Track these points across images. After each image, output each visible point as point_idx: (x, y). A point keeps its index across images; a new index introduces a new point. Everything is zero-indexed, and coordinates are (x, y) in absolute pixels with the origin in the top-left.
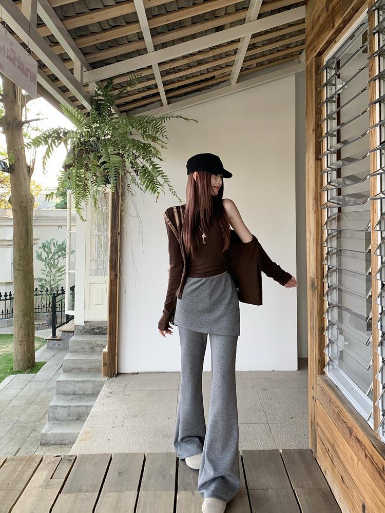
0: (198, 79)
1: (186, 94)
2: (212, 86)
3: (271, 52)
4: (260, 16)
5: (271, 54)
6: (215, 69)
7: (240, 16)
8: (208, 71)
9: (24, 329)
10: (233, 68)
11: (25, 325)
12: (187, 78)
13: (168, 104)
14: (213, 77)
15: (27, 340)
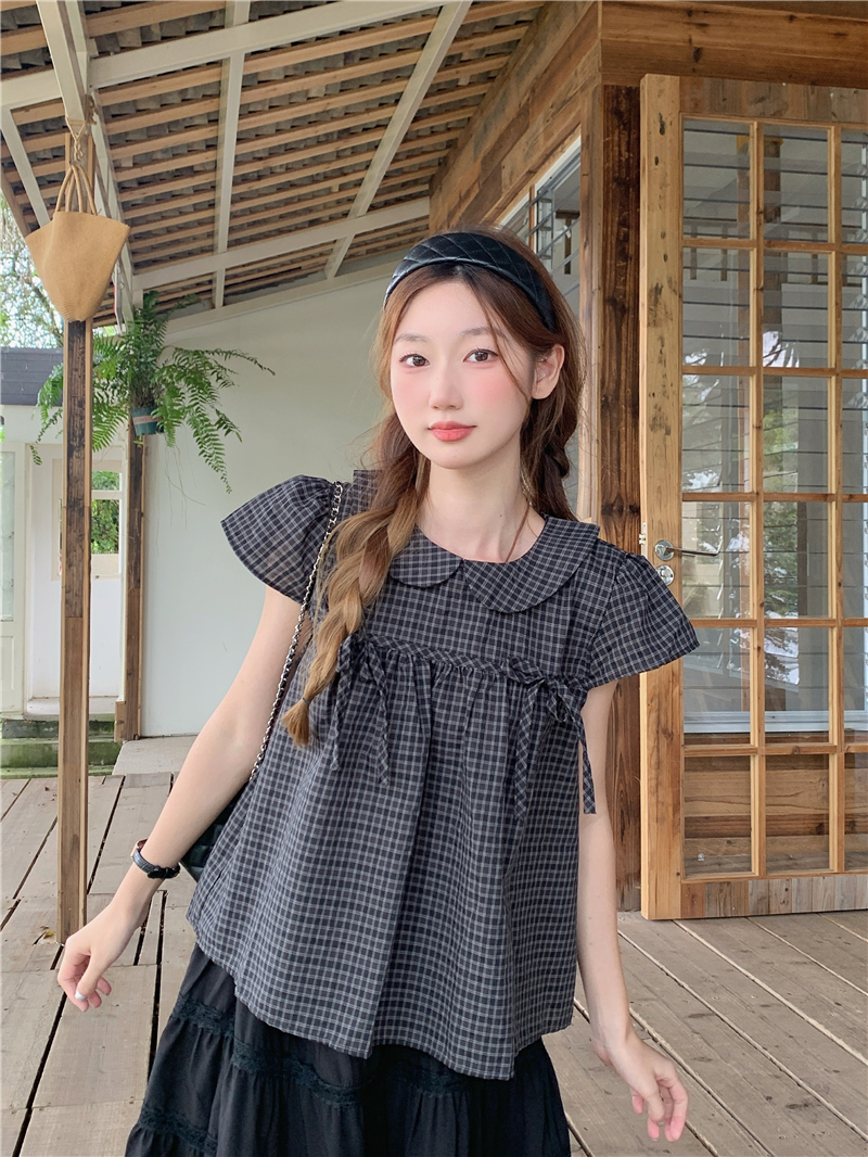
0: (275, 271)
1: (253, 290)
2: (296, 278)
3: (388, 237)
4: (372, 208)
5: (388, 239)
6: (303, 259)
7: (344, 208)
8: (292, 262)
10: (330, 257)
12: (260, 270)
13: (224, 304)
14: (300, 268)
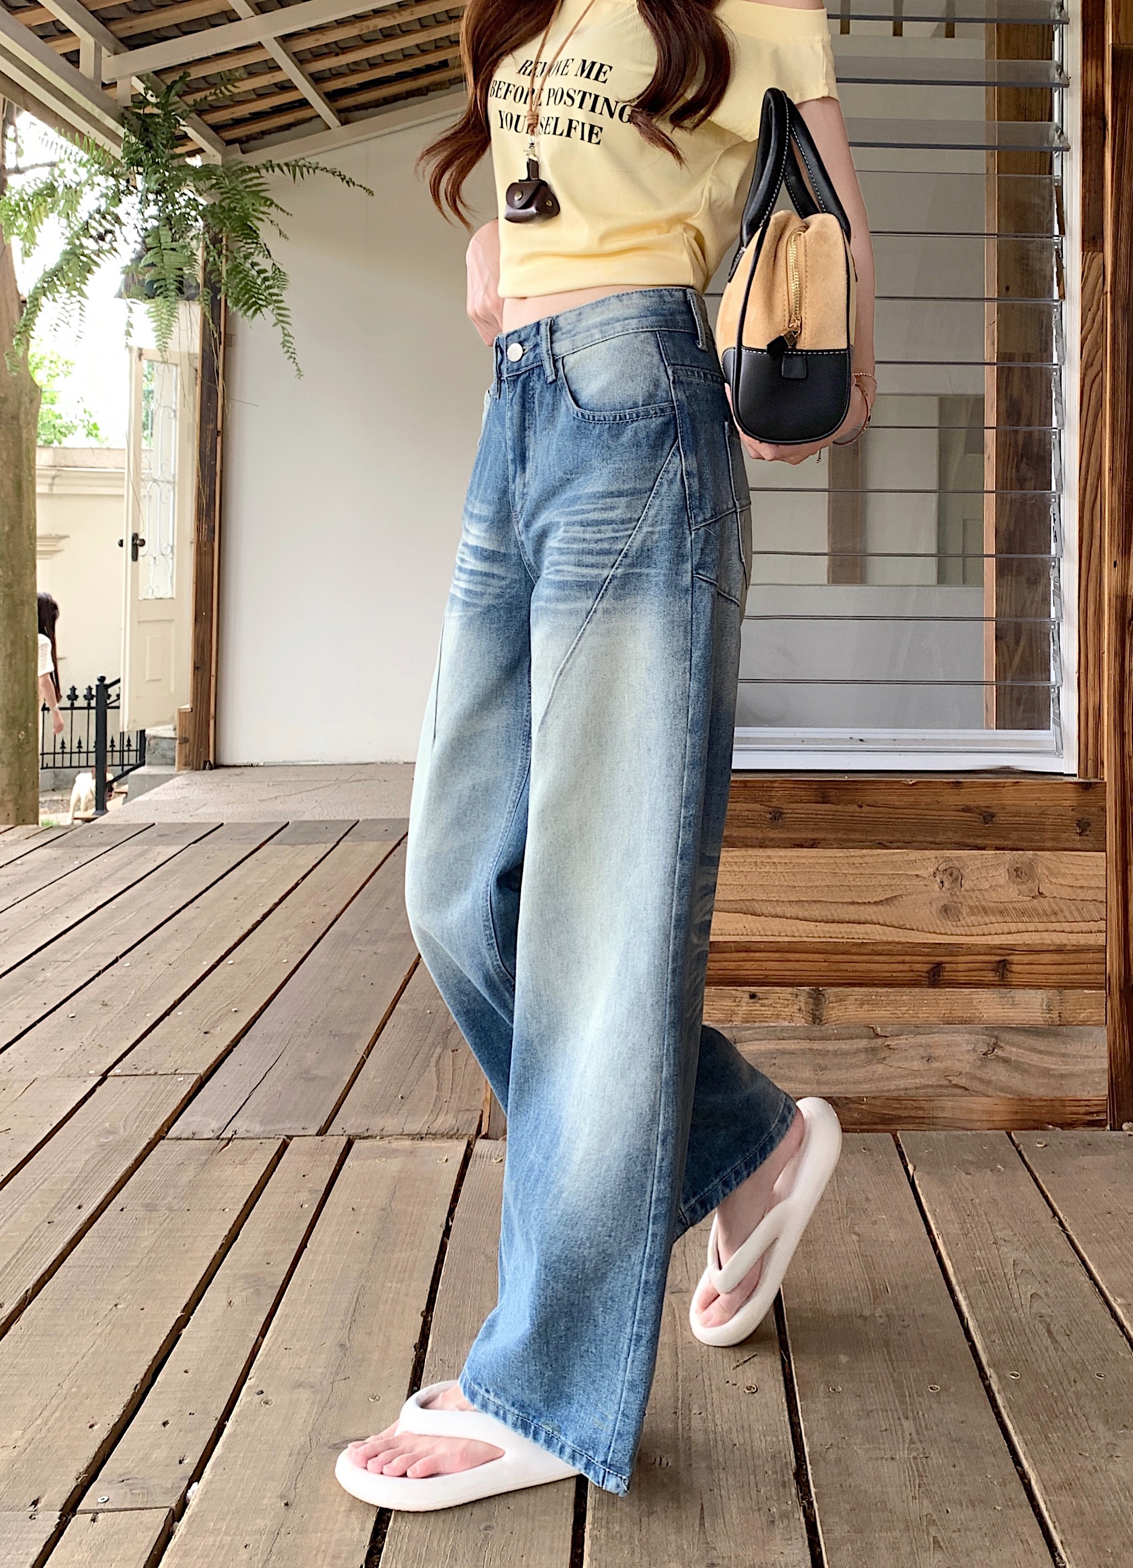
8: (423, 50)
9: (9, 764)
11: (12, 755)
12: (372, 64)
13: (344, 124)
15: (15, 801)
